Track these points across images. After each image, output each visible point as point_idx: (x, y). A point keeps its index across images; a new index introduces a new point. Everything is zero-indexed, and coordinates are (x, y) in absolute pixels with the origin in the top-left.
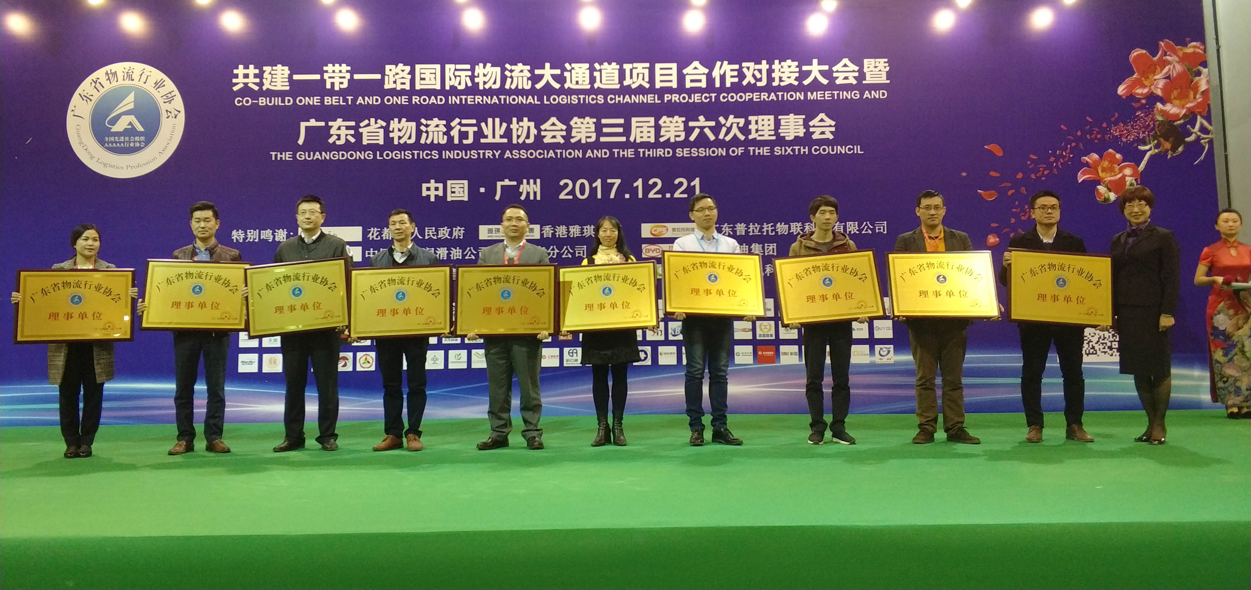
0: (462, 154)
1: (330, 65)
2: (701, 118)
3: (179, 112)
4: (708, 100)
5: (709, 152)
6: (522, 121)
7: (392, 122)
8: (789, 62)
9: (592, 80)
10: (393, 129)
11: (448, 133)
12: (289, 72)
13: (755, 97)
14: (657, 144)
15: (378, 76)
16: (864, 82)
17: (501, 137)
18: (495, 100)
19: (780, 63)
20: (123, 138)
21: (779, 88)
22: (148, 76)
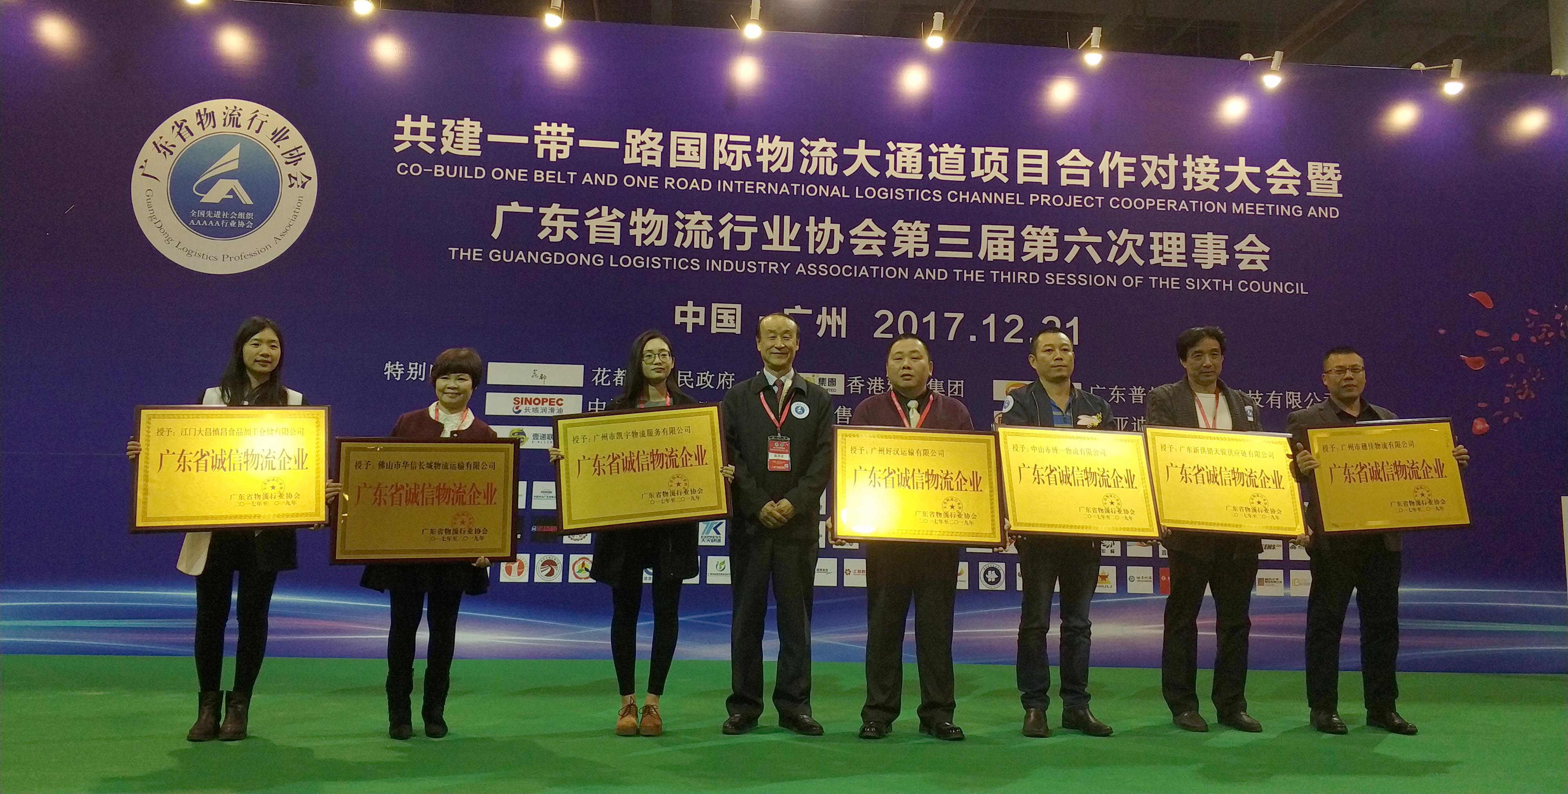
0: (734, 266)
1: (544, 124)
2: (1082, 230)
3: (310, 178)
4: (1093, 205)
5: (1093, 280)
6: (824, 222)
7: (633, 213)
8: (1206, 159)
9: (926, 167)
10: (635, 223)
11: (714, 234)
12: (481, 130)
13: (1159, 205)
14: (1017, 265)
15: (615, 145)
16: (1308, 194)
17: (792, 243)
18: (785, 189)
19: (1193, 160)
20: (219, 213)
21: (1192, 194)
22: (262, 122)
